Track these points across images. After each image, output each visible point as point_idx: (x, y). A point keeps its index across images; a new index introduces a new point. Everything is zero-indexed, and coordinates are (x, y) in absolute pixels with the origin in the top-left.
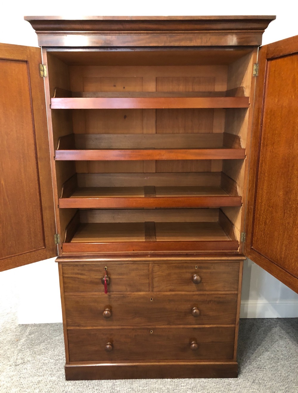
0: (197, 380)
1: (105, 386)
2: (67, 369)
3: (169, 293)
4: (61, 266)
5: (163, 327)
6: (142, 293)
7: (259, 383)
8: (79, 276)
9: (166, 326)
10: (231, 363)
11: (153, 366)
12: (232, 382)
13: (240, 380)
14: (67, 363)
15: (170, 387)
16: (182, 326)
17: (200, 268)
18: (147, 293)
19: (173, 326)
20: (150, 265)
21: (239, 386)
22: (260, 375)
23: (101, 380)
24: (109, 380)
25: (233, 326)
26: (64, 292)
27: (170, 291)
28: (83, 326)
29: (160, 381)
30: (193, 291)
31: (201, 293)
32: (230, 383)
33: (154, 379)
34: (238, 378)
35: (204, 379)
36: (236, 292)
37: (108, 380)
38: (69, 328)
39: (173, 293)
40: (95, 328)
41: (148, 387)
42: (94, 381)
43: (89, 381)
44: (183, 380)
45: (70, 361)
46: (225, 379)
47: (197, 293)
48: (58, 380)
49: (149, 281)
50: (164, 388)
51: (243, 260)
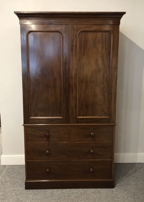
2: (26, 183)
4: (25, 128)
6: (65, 142)
8: (34, 133)
9: (77, 160)
10: (110, 180)
11: (71, 181)
14: (26, 180)
16: (85, 160)
17: (94, 129)
18: (68, 142)
19: (81, 160)
20: (69, 128)
25: (111, 160)
26: (26, 141)
27: (79, 141)
28: (35, 160)
30: (91, 141)
31: (95, 142)
34: (114, 188)
36: (112, 142)
37: (47, 189)
38: (28, 161)
39: (81, 142)
40: (41, 161)
45: (28, 179)
47: (93, 142)
51: (115, 125)
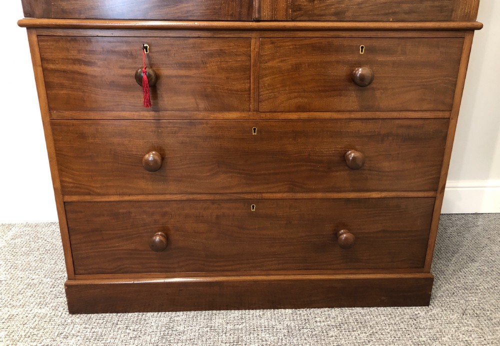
0: (348, 311)
1: (153, 324)
2: (69, 288)
3: (293, 116)
4: (35, 38)
5: (279, 196)
7: (476, 315)
9: (285, 195)
10: (418, 276)
11: (256, 282)
12: (419, 313)
13: (434, 309)
14: (69, 278)
15: (293, 324)
16: (320, 195)
17: (370, 50)
18: (244, 115)
19: (300, 195)
20: (253, 41)
21: (436, 321)
22: (474, 300)
23: (145, 313)
24: (163, 313)
25: (431, 194)
26: (50, 109)
27: (300, 109)
28: (99, 194)
29: (269, 313)
30: (350, 111)
31: (369, 115)
32: (416, 314)
33: (258, 311)
34: (430, 307)
35: (361, 308)
36: (446, 114)
37: (160, 313)
38: (68, 198)
39: (304, 115)
40: (126, 198)
41: (244, 324)
42: (130, 314)
43: (119, 314)
44: (318, 311)
45: (75, 274)
46: (403, 308)
47: (359, 115)
48: (53, 314)
49: (249, 85)
50: (279, 326)
51: (471, 30)
